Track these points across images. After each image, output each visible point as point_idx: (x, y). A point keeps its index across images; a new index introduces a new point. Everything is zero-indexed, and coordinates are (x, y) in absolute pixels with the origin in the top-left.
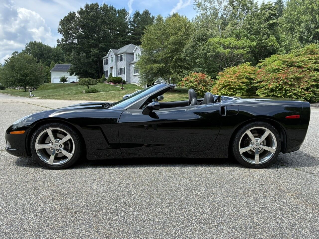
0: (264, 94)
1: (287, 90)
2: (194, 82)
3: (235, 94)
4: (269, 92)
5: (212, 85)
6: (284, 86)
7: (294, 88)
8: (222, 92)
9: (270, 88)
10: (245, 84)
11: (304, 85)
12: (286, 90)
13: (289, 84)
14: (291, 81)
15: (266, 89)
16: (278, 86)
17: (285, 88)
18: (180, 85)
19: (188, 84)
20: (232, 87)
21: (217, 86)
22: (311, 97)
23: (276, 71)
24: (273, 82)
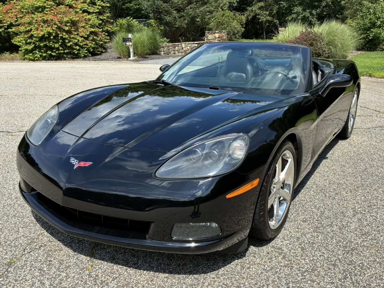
1: (65, 39)
6: (59, 33)
7: (72, 36)
9: (39, 36)
11: (83, 32)
13: (64, 30)
14: (66, 26)
16: (52, 33)
17: (61, 35)
22: (93, 48)
23: (40, 10)
24: (42, 27)
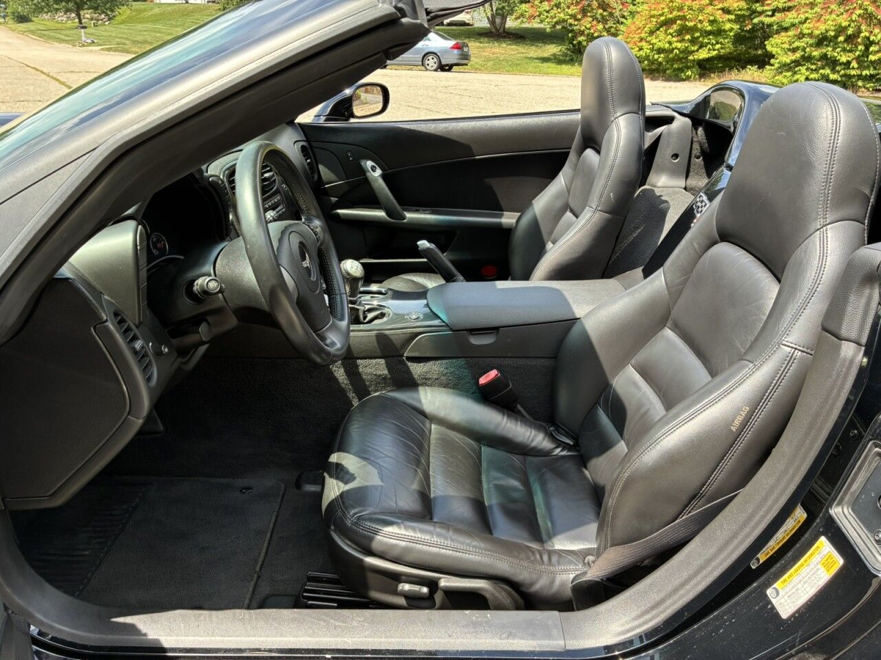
0: (794, 50)
1: (872, 43)
2: (569, 8)
3: (697, 51)
4: (811, 45)
5: (624, 17)
6: (863, 27)
8: (654, 41)
9: (817, 32)
10: (733, 17)
12: (869, 43)
15: (801, 36)
16: (846, 28)
17: (867, 34)
18: (522, 15)
19: (548, 12)
20: (691, 24)
21: (639, 21)
24: (831, 13)
